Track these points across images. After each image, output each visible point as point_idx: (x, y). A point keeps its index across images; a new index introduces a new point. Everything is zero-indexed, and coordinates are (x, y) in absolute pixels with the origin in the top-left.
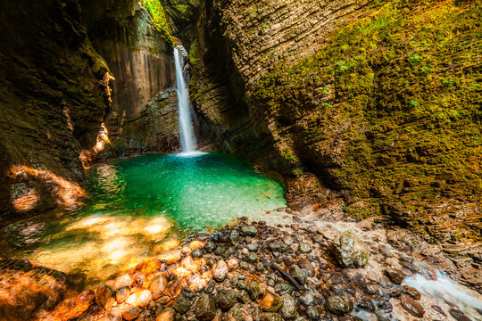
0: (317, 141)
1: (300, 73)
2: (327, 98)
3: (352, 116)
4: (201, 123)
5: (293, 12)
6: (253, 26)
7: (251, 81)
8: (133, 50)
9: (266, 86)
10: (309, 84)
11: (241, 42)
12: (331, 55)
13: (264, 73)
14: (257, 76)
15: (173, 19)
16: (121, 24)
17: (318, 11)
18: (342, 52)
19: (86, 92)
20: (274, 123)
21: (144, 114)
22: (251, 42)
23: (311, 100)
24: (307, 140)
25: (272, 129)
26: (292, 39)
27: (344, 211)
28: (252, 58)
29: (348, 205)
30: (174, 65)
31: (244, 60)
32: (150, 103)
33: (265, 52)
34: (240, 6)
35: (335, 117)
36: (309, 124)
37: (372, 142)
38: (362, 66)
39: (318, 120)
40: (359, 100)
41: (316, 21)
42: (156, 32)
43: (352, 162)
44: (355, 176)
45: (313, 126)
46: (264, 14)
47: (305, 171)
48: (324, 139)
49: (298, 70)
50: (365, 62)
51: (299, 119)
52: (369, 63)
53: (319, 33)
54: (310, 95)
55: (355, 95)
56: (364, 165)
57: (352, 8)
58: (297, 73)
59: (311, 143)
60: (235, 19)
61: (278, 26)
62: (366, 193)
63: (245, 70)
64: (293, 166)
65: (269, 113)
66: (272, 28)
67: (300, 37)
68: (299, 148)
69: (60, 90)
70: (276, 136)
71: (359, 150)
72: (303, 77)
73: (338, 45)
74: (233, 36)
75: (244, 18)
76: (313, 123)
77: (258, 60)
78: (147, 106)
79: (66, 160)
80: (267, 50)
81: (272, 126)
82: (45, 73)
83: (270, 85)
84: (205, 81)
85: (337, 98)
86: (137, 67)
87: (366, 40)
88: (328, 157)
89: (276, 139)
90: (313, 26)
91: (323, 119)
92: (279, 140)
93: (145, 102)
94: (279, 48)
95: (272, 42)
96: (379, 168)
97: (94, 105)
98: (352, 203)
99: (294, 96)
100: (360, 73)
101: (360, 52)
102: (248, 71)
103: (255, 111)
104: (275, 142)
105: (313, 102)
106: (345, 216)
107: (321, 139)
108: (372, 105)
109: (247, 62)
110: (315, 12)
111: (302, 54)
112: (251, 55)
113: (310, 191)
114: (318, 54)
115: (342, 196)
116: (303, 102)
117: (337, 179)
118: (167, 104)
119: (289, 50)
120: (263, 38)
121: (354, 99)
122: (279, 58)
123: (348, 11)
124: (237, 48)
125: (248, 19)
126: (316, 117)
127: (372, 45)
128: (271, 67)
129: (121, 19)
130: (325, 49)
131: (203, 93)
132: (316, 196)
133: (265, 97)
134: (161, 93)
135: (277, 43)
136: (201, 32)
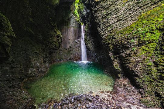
0: (128, 63)
1: (123, 33)
2: (134, 44)
3: (147, 53)
4: (88, 51)
5: (121, 10)
6: (105, 17)
7: (103, 37)
8: (69, 28)
9: (109, 39)
10: (125, 38)
11: (100, 23)
12: (137, 25)
13: (108, 34)
14: (106, 35)
15: (81, 17)
16: (66, 21)
17: (132, 8)
18: (143, 24)
19: (54, 41)
20: (111, 53)
21: (70, 47)
22: (104, 23)
23: (126, 45)
24: (124, 62)
25: (111, 56)
26: (121, 20)
27: (140, 100)
28: (104, 29)
29: (142, 97)
30: (81, 31)
31: (101, 29)
32: (72, 44)
33: (109, 26)
34: (100, 11)
35: (137, 53)
36: (126, 55)
37: (157, 67)
38: (152, 30)
39: (129, 54)
40: (151, 45)
41: (132, 12)
42: (76, 21)
43: (146, 76)
44: (147, 83)
45: (127, 56)
46: (109, 13)
47: (123, 76)
48: (131, 63)
49: (122, 32)
50: (155, 28)
51: (122, 52)
52: (157, 28)
53: (133, 17)
54: (126, 43)
55: (149, 43)
56: (152, 78)
57: (150, 4)
58: (121, 34)
59: (126, 64)
60: (99, 15)
61: (114, 16)
62: (153, 93)
63: (102, 33)
64: (119, 73)
65: (109, 49)
66: (112, 17)
67: (124, 19)
68: (122, 65)
69: (47, 41)
70: (112, 58)
71: (149, 70)
72: (124, 35)
73: (142, 21)
74: (98, 21)
75: (102, 15)
76: (127, 55)
77: (106, 29)
78: (71, 45)
79: (45, 61)
80: (110, 25)
81: (111, 55)
82: (44, 37)
83: (110, 38)
84: (90, 36)
85: (140, 44)
86: (69, 33)
87: (156, 18)
88: (133, 71)
89: (112, 60)
90: (130, 14)
91: (132, 53)
92: (114, 60)
93: (71, 44)
94: (115, 24)
95: (112, 22)
96: (161, 81)
97: (55, 45)
98: (144, 97)
99: (119, 43)
100: (152, 33)
101: (152, 23)
102: (103, 33)
103: (105, 48)
104: (113, 61)
105: (127, 46)
106: (140, 103)
107: (130, 63)
108: (158, 48)
109: (102, 30)
110: (131, 9)
111: (124, 26)
112: (103, 28)
113: (124, 86)
114: (132, 25)
115: (140, 92)
116: (123, 45)
117: (138, 83)
118: (77, 44)
119: (119, 25)
120: (108, 21)
121: (148, 45)
122: (115, 28)
123: (148, 6)
124: (99, 25)
125: (103, 15)
126: (129, 52)
127: (159, 20)
128: (111, 32)
129: (66, 19)
130: (135, 23)
131: (89, 41)
132: (127, 89)
133: (108, 43)
134: (76, 40)
135: (114, 22)
136: (89, 20)
